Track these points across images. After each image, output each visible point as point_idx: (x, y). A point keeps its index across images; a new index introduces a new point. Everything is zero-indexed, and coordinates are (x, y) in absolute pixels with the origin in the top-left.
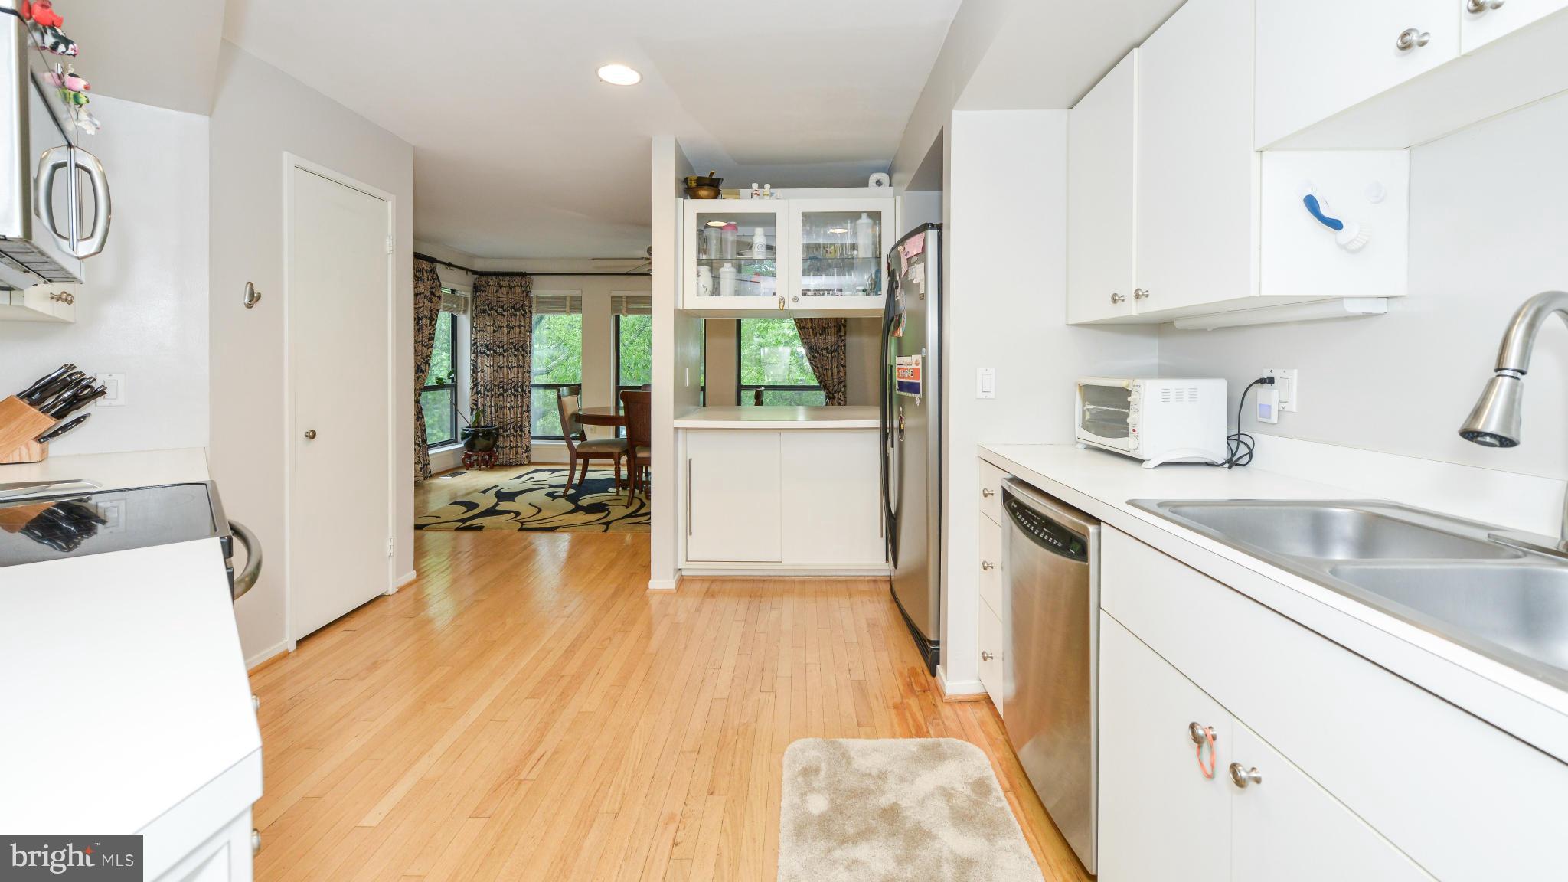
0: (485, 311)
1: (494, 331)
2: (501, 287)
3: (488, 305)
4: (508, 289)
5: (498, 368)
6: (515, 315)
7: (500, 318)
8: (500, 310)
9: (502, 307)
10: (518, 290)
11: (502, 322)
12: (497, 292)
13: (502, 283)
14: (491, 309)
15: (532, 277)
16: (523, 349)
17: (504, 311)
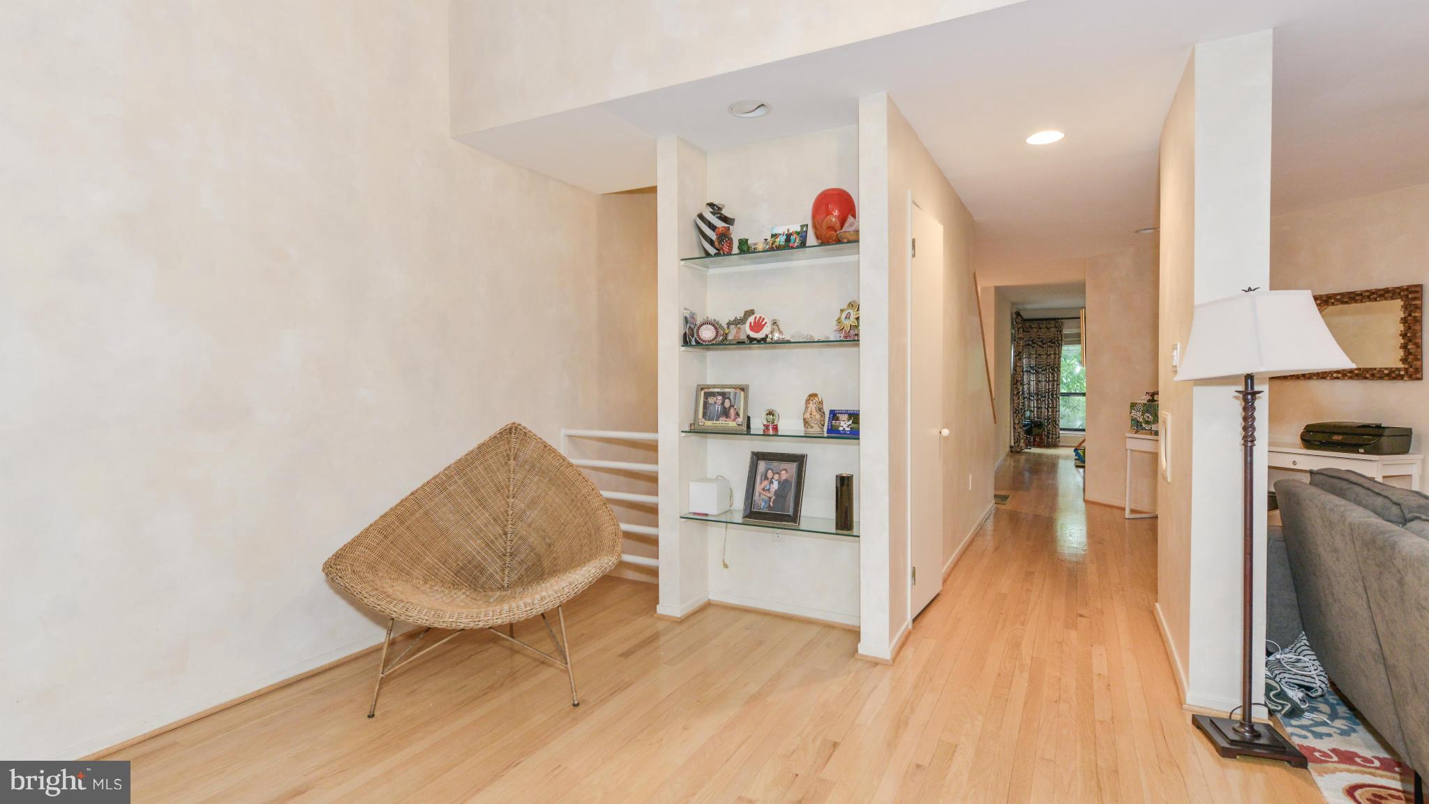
0: (1029, 345)
1: (1036, 358)
2: (1040, 328)
3: (1032, 341)
4: (1046, 330)
5: (1038, 382)
6: (1052, 347)
7: (1039, 349)
8: (1040, 343)
9: (1042, 341)
10: (1053, 330)
11: (1040, 351)
12: (1038, 332)
13: (1041, 326)
14: (1033, 343)
15: (1063, 321)
16: (1055, 368)
17: (1043, 344)
